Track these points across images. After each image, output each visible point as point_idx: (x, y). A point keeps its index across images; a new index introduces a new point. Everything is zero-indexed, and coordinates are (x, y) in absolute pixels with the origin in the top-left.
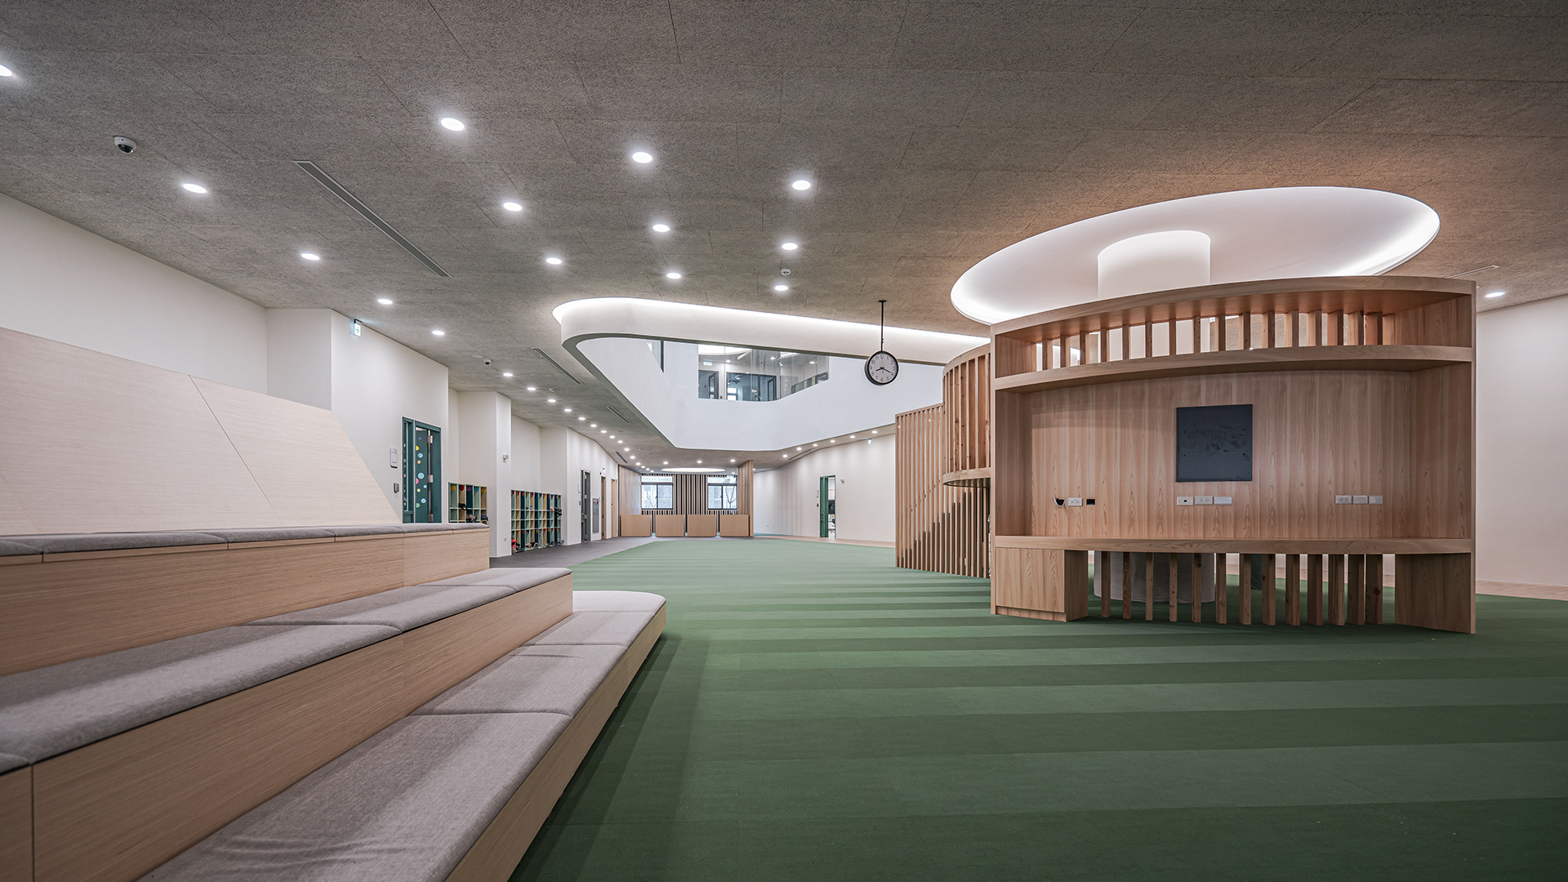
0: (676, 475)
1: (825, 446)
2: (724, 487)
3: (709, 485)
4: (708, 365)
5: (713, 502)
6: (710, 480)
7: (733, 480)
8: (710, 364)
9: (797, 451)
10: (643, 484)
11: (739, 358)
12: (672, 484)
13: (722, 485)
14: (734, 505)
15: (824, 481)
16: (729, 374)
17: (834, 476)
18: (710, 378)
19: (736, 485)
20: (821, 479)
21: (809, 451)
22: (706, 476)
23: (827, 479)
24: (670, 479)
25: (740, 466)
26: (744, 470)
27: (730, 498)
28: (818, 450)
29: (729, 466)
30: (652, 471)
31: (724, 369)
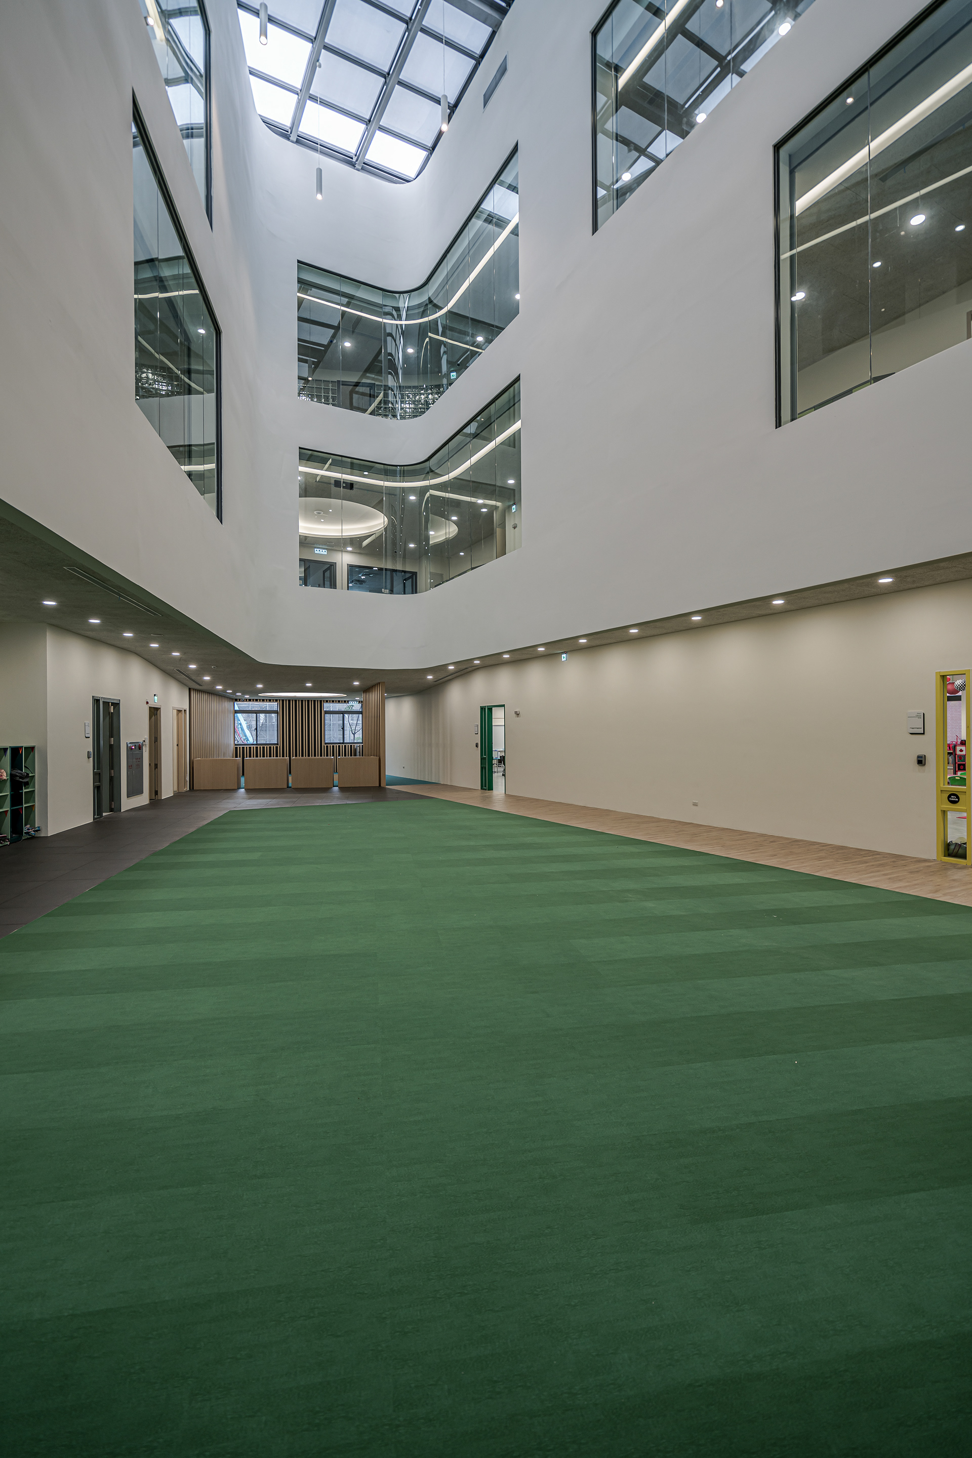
0: (282, 701)
1: (492, 663)
2: (346, 715)
3: (326, 712)
4: (320, 553)
5: (332, 735)
6: (327, 707)
7: (357, 707)
8: (324, 552)
9: (448, 670)
10: (236, 712)
11: (365, 543)
12: (276, 712)
13: (343, 713)
14: (359, 736)
15: (486, 713)
16: (351, 567)
17: (503, 706)
18: (324, 572)
19: (361, 713)
20: (482, 709)
21: (465, 670)
22: (321, 701)
23: (490, 709)
24: (274, 706)
25: (366, 690)
26: (374, 696)
27: (353, 728)
28: (477, 669)
29: (352, 691)
30: (247, 697)
31: (345, 559)
